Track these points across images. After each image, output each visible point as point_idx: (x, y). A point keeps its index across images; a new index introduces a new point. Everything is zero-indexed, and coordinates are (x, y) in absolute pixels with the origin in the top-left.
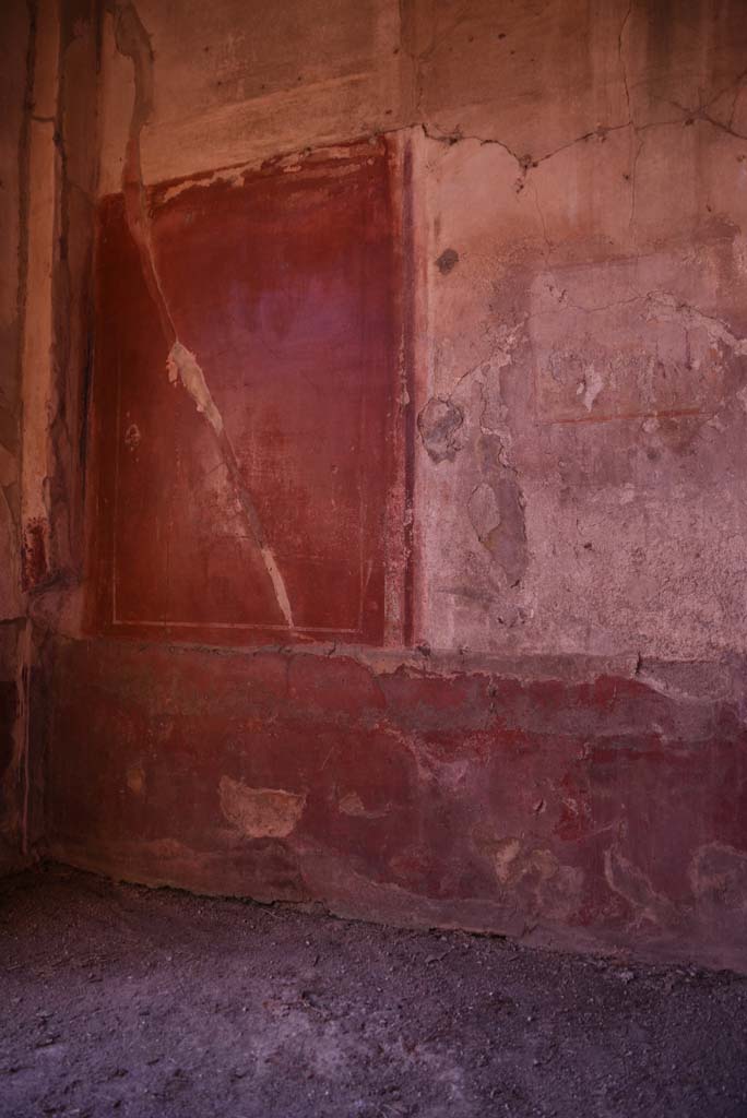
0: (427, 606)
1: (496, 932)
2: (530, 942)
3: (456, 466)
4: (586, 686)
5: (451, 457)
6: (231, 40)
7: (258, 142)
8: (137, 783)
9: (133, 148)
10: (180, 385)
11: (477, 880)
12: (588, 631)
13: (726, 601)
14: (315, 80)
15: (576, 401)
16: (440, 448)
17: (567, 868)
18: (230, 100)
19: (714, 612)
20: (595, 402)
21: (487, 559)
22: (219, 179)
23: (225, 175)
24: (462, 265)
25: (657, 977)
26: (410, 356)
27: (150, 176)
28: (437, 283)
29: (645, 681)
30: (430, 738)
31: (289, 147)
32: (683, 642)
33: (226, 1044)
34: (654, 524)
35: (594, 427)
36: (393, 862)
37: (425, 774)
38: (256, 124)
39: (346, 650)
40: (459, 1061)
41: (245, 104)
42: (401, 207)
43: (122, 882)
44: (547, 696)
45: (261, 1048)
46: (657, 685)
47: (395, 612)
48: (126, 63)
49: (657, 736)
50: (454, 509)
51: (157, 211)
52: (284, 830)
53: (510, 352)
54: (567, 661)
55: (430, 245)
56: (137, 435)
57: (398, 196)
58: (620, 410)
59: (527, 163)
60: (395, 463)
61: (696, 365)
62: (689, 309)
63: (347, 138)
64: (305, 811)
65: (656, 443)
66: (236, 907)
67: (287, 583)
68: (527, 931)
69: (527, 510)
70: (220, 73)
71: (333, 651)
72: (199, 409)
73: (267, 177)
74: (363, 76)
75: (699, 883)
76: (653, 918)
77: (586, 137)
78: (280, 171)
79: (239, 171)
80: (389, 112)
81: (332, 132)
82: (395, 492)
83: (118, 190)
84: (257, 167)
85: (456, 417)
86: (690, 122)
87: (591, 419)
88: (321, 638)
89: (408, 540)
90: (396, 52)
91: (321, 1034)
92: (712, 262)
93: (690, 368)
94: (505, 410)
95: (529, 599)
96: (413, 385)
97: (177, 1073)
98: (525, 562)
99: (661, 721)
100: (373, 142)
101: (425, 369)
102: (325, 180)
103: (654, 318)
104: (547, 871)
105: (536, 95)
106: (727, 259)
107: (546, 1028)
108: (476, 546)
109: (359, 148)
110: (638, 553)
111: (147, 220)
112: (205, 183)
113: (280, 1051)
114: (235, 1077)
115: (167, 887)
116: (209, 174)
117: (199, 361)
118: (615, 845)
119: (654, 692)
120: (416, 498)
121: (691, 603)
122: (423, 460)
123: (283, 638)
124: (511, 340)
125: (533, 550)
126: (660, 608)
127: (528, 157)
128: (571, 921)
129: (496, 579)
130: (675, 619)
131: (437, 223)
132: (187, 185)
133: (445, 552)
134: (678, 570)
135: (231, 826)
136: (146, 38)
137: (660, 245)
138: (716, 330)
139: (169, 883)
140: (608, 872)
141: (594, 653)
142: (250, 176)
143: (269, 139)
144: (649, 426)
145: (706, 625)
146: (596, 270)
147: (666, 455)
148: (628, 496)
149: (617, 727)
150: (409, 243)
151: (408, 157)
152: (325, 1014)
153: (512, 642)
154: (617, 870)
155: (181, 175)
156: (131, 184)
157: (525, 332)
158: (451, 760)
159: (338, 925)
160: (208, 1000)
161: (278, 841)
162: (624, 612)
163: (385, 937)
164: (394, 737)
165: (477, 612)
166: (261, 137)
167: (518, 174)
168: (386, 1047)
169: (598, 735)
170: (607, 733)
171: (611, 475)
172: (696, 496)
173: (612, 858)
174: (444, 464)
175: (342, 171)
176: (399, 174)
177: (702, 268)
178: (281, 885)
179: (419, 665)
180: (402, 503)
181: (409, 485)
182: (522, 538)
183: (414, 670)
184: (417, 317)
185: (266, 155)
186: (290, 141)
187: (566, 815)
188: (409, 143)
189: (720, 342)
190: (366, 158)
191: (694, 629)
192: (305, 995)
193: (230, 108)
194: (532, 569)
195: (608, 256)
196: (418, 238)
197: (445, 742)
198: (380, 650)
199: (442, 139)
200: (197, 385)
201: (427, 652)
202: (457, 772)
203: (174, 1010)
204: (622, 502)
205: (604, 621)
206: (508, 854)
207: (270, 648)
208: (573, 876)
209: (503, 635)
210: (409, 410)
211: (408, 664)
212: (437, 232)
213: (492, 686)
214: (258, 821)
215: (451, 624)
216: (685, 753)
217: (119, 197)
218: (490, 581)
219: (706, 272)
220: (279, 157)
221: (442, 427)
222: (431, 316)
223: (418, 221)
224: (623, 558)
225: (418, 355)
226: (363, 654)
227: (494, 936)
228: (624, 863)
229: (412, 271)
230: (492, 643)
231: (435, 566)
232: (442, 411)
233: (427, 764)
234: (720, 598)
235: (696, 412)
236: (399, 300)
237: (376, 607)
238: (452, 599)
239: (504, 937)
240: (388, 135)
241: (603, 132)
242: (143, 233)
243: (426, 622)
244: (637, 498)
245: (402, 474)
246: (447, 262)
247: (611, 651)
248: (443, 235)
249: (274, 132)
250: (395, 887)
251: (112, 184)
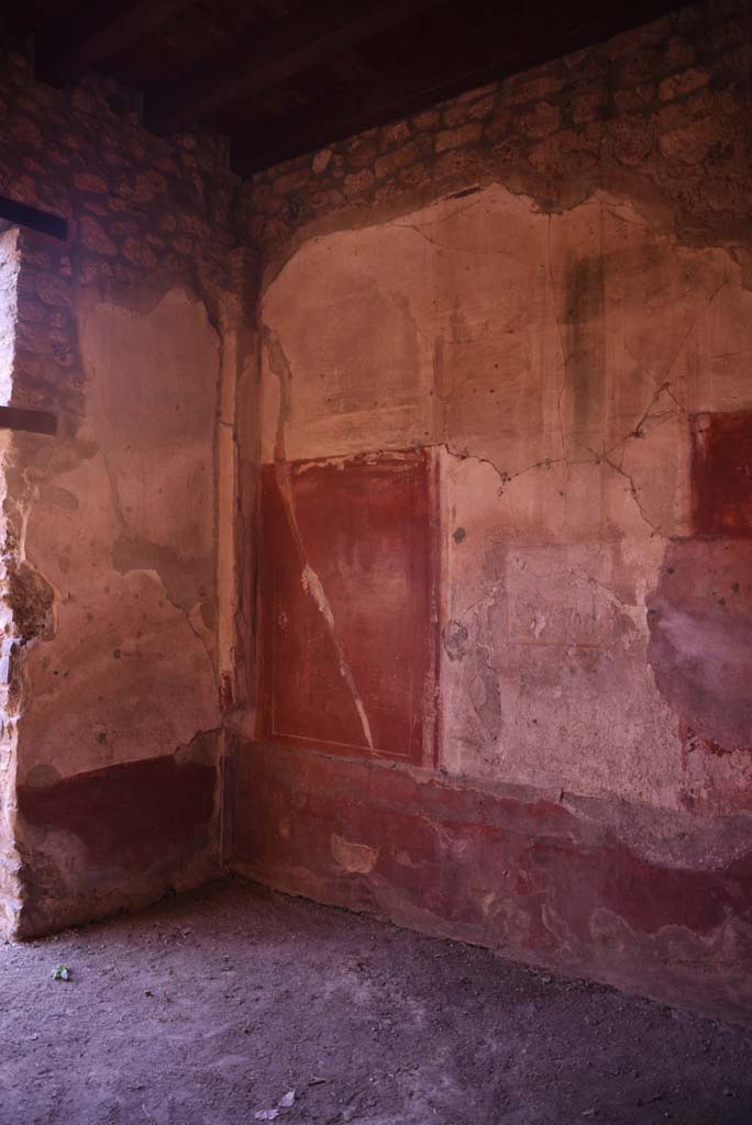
0: (446, 746)
1: (483, 945)
2: (500, 954)
3: (462, 664)
4: (532, 805)
5: (460, 659)
6: (336, 372)
7: (353, 443)
8: (285, 832)
9: (280, 436)
10: (309, 593)
11: (472, 913)
12: (534, 772)
13: (611, 763)
14: (384, 406)
15: (530, 632)
16: (454, 652)
17: (521, 912)
18: (336, 412)
19: (604, 768)
20: (541, 634)
21: (479, 722)
22: (330, 464)
23: (334, 462)
24: (468, 539)
25: (565, 983)
26: (438, 594)
27: (290, 456)
28: (454, 549)
29: (564, 806)
30: (448, 824)
31: (370, 448)
32: (586, 786)
33: (314, 983)
34: (572, 712)
35: (541, 649)
36: (427, 895)
37: (444, 846)
38: (351, 430)
39: (401, 767)
40: (426, 1006)
41: (344, 416)
42: (433, 496)
43: (276, 891)
44: (510, 808)
45: (330, 987)
46: (572, 809)
47: (428, 747)
48: (275, 378)
49: (571, 840)
50: (461, 690)
51: (295, 479)
52: (366, 870)
53: (494, 597)
54: (522, 789)
55: (450, 524)
56: (285, 619)
57: (432, 489)
58: (555, 640)
59: (505, 477)
60: (429, 658)
61: (598, 617)
62: (596, 582)
63: (403, 447)
64: (378, 859)
65: (575, 663)
66: (340, 913)
67: (369, 720)
68: (499, 947)
69: (502, 696)
70: (329, 393)
71: (394, 766)
72: (320, 609)
73: (357, 464)
74: (413, 406)
75: (595, 931)
76: (568, 948)
77: (539, 465)
78: (365, 463)
79: (341, 460)
80: (427, 433)
81: (392, 443)
82: (429, 675)
83: (272, 461)
84: (351, 458)
85: (464, 634)
86: (598, 462)
87: (538, 644)
88: (389, 757)
89: (436, 706)
90: (431, 393)
91: (361, 984)
92: (608, 553)
93: (595, 619)
94: (491, 633)
95: (501, 749)
96: (440, 611)
97: (286, 992)
98: (500, 726)
99: (574, 831)
100: (418, 451)
101: (446, 602)
102: (390, 473)
103: (576, 585)
104: (510, 913)
105: (511, 433)
106: (617, 552)
107: (482, 999)
108: (472, 713)
109: (410, 455)
110: (563, 729)
111: (288, 483)
112: (321, 465)
113: (339, 989)
114: (313, 998)
115: (301, 897)
116: (323, 460)
117: (319, 579)
118: (548, 901)
119: (568, 813)
120: (440, 681)
121: (592, 763)
122: (445, 658)
123: (367, 755)
124: (494, 589)
125: (505, 719)
126: (575, 763)
127: (506, 474)
128: (524, 944)
129: (484, 734)
130: (583, 772)
131: (454, 510)
132: (312, 464)
133: (456, 715)
134: (586, 741)
135: (337, 864)
136: (287, 364)
137: (579, 539)
138: (610, 596)
139: (302, 893)
140: (544, 918)
141: (537, 785)
142: (348, 464)
143: (359, 441)
144: (571, 652)
145: (599, 776)
146: (543, 552)
147: (580, 671)
148: (558, 694)
149: (548, 832)
150: (438, 521)
151: (438, 465)
152: (367, 975)
153: (492, 773)
154: (549, 918)
155: (308, 457)
156: (279, 459)
157: (502, 586)
158: (458, 839)
159: (393, 930)
160: (309, 961)
161: (363, 875)
162: (555, 763)
163: (418, 940)
164: (426, 822)
165: (474, 752)
166: (354, 439)
167: (500, 484)
168: (392, 995)
169: (538, 835)
170: (544, 835)
171: (549, 680)
172: (596, 698)
173: (546, 910)
174: (456, 662)
175: (400, 468)
176: (432, 475)
177: (603, 557)
178: (366, 902)
179: (441, 780)
180: (433, 682)
181: (437, 672)
182: (498, 711)
183: (438, 783)
184: (442, 569)
185: (357, 451)
186: (370, 445)
187: (521, 880)
188: (438, 455)
189: (612, 604)
190: (413, 462)
191: (593, 778)
192: (360, 965)
193: (336, 418)
194: (503, 731)
195: (549, 543)
196: (443, 519)
197: (453, 827)
198: (419, 769)
199: (457, 456)
200: (318, 593)
201: (445, 773)
202: (461, 846)
203: (291, 963)
204: (554, 697)
205: (543, 768)
206: (489, 899)
207: (361, 760)
208: (525, 917)
209: (487, 769)
210: (437, 626)
211: (436, 778)
212: (454, 515)
213: (480, 798)
214: (352, 862)
215: (459, 760)
216: (586, 852)
217: (272, 466)
218: (481, 735)
219: (605, 560)
220: (364, 455)
221: (456, 639)
222: (450, 569)
223: (443, 507)
224: (555, 732)
225: (443, 592)
226: (411, 771)
227: (481, 948)
228: (553, 913)
229: (439, 538)
230: (481, 772)
231: (451, 723)
232: (455, 629)
233: (445, 840)
234: (608, 761)
235: (598, 646)
236: (432, 556)
237: (418, 742)
238: (460, 743)
239: (487, 949)
240: (426, 449)
241: (548, 462)
242: (287, 492)
243: (445, 756)
244: (562, 695)
245: (433, 665)
246: (460, 536)
247: (547, 786)
248: (457, 518)
249: (361, 436)
250: (428, 911)
251: (268, 458)
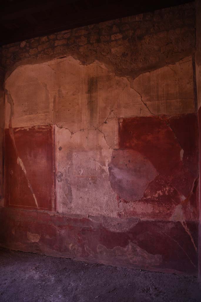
0: (58, 205)
1: (70, 258)
2: (74, 259)
3: (62, 183)
4: (81, 219)
5: (61, 182)
6: (26, 104)
7: (31, 123)
8: (14, 233)
9: (10, 121)
10: (19, 165)
11: (67, 249)
12: (81, 211)
13: (101, 207)
14: (40, 113)
15: (79, 174)
16: (59, 180)
17: (79, 248)
18: (26, 115)
19: (99, 208)
20: (82, 174)
21: (66, 198)
22: (25, 129)
23: (26, 128)
24: (62, 150)
25: (91, 265)
26: (55, 164)
27: (13, 127)
28: (59, 152)
29: (89, 219)
30: (59, 226)
31: (36, 125)
32: (95, 213)
33: (22, 275)
34: (90, 194)
35: (82, 178)
36: (54, 246)
37: (58, 232)
38: (31, 120)
39: (46, 212)
40: (55, 277)
41: (29, 116)
42: (53, 138)
43: (11, 250)
44: (75, 221)
45: (27, 276)
46: (91, 220)
47: (53, 206)
48: (9, 104)
49: (91, 227)
50: (62, 190)
51: (15, 133)
52: (37, 241)
53: (70, 165)
54: (78, 215)
55: (58, 146)
56: (12, 172)
57: (53, 136)
58: (86, 176)
59: (72, 133)
60: (53, 181)
61: (96, 170)
62: (95, 160)
63: (45, 125)
64: (40, 238)
65: (91, 182)
66: (30, 254)
67: (37, 199)
68: (74, 258)
69: (72, 191)
70: (25, 109)
71: (44, 212)
72: (22, 169)
73: (32, 129)
74: (48, 114)
75: (98, 250)
76: (92, 256)
77: (81, 130)
78: (34, 129)
79: (28, 128)
80: (51, 121)
81: (42, 123)
82: (53, 186)
83: (8, 128)
84: (31, 127)
85: (62, 175)
86: (96, 130)
87: (81, 177)
88: (42, 209)
89: (55, 194)
90: (53, 110)
91: (36, 273)
92: (99, 153)
93: (95, 170)
94: (69, 174)
95: (72, 205)
96: (55, 169)
97: (14, 279)
98: (72, 199)
99: (92, 225)
100: (49, 126)
101: (57, 166)
102: (41, 132)
103: (90, 161)
104: (77, 248)
105: (73, 122)
106: (101, 153)
107: (70, 272)
108: (65, 196)
109: (47, 127)
110: (88, 199)
111: (13, 134)
112: (22, 129)
113: (30, 276)
114: (22, 280)
115: (19, 251)
116: (23, 128)
117: (22, 161)
118: (86, 244)
119: (90, 221)
120: (56, 188)
121: (96, 207)
122: (57, 181)
123: (36, 209)
124: (70, 163)
125: (73, 197)
126: (91, 208)
127: (72, 132)
128: (80, 256)
129: (68, 201)
130: (94, 210)
131: (59, 142)
132: (20, 129)
133: (60, 197)
134: (94, 202)
135: (29, 240)
136: (12, 100)
137: (91, 149)
138: (99, 164)
139: (19, 250)
140: (85, 248)
141: (82, 214)
142: (30, 129)
143: (33, 123)
144: (90, 179)
145: (98, 210)
146: (82, 153)
147: (92, 184)
148: (87, 190)
149: (86, 226)
150: (54, 145)
151: (54, 130)
152: (38, 270)
153: (70, 212)
154: (86, 248)
155: (19, 127)
156: (10, 127)
157: (72, 162)
158: (62, 230)
159: (45, 257)
160: (21, 269)
161: (36, 243)
162: (86, 208)
163: (52, 259)
164: (53, 226)
165: (65, 206)
166: (31, 122)
167: (71, 135)
168: (45, 275)
169: (83, 227)
170: (84, 227)
171: (84, 186)
172: (96, 190)
173: (86, 246)
174: (60, 182)
175: (44, 130)
176: (53, 132)
177: (97, 154)
178: (37, 250)
179: (57, 215)
180: (54, 188)
181: (55, 185)
182: (71, 195)
183: (56, 215)
184: (56, 158)
185: (32, 126)
186: (36, 124)
187: (79, 239)
188: (54, 127)
189: (100, 166)
190: (48, 129)
191: (96, 211)
192: (36, 268)
193: (26, 116)
194: (73, 201)
195: (84, 150)
196: (56, 144)
198: (51, 212)
199: (59, 127)
200: (22, 165)
201: (58, 213)
202: (63, 232)
203: (16, 271)
204: (86, 191)
205: (83, 209)
206: (71, 245)
207: (35, 210)
208: (80, 249)
209: (69, 211)
210: (55, 173)
211: (55, 214)
212: (59, 143)
213: (68, 218)
214: (33, 239)
215: (62, 209)
216: (95, 230)
217: (8, 129)
218: (67, 202)
219: (98, 155)
220: (34, 126)
221: (60, 176)
222: (58, 158)
223: (56, 141)
224: (86, 200)
225: (56, 164)
226: (49, 212)
227: (69, 259)
228: (87, 247)
229: (55, 149)
230: (67, 212)
231: (59, 199)
232: (59, 174)
233: (58, 230)
234: (100, 206)
235: (96, 177)
236: (53, 154)
237: (50, 205)
238: (62, 204)
239: (71, 259)
240: (51, 125)
241: (83, 130)
242: (13, 137)
243: (58, 208)
244: (88, 190)
245: (54, 184)
246: (60, 149)
247: (85, 214)
248: (60, 144)
249: (33, 122)
250: (55, 250)
251: (7, 127)
